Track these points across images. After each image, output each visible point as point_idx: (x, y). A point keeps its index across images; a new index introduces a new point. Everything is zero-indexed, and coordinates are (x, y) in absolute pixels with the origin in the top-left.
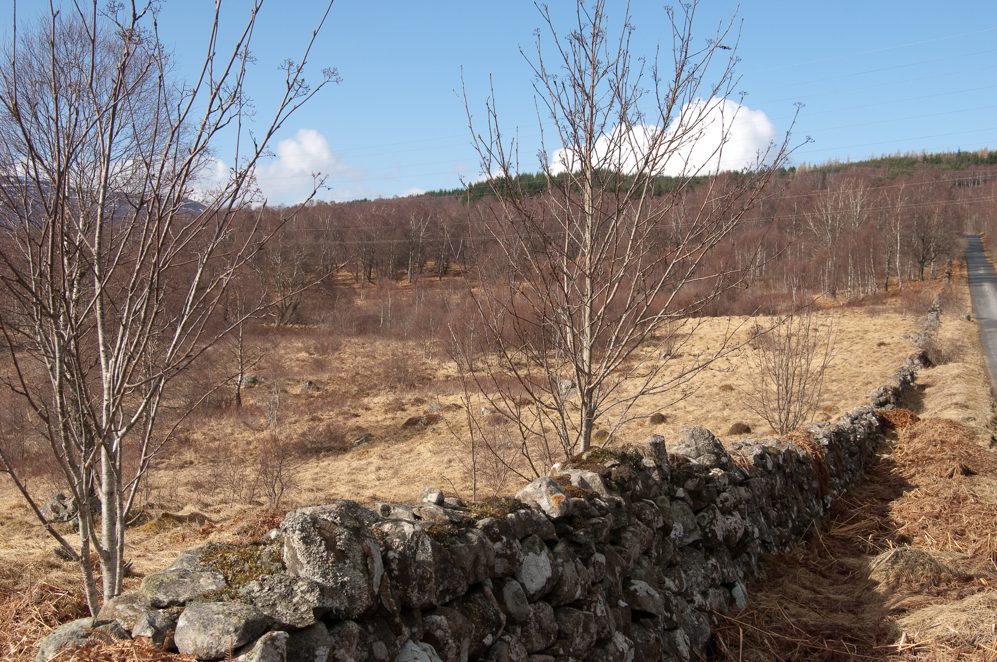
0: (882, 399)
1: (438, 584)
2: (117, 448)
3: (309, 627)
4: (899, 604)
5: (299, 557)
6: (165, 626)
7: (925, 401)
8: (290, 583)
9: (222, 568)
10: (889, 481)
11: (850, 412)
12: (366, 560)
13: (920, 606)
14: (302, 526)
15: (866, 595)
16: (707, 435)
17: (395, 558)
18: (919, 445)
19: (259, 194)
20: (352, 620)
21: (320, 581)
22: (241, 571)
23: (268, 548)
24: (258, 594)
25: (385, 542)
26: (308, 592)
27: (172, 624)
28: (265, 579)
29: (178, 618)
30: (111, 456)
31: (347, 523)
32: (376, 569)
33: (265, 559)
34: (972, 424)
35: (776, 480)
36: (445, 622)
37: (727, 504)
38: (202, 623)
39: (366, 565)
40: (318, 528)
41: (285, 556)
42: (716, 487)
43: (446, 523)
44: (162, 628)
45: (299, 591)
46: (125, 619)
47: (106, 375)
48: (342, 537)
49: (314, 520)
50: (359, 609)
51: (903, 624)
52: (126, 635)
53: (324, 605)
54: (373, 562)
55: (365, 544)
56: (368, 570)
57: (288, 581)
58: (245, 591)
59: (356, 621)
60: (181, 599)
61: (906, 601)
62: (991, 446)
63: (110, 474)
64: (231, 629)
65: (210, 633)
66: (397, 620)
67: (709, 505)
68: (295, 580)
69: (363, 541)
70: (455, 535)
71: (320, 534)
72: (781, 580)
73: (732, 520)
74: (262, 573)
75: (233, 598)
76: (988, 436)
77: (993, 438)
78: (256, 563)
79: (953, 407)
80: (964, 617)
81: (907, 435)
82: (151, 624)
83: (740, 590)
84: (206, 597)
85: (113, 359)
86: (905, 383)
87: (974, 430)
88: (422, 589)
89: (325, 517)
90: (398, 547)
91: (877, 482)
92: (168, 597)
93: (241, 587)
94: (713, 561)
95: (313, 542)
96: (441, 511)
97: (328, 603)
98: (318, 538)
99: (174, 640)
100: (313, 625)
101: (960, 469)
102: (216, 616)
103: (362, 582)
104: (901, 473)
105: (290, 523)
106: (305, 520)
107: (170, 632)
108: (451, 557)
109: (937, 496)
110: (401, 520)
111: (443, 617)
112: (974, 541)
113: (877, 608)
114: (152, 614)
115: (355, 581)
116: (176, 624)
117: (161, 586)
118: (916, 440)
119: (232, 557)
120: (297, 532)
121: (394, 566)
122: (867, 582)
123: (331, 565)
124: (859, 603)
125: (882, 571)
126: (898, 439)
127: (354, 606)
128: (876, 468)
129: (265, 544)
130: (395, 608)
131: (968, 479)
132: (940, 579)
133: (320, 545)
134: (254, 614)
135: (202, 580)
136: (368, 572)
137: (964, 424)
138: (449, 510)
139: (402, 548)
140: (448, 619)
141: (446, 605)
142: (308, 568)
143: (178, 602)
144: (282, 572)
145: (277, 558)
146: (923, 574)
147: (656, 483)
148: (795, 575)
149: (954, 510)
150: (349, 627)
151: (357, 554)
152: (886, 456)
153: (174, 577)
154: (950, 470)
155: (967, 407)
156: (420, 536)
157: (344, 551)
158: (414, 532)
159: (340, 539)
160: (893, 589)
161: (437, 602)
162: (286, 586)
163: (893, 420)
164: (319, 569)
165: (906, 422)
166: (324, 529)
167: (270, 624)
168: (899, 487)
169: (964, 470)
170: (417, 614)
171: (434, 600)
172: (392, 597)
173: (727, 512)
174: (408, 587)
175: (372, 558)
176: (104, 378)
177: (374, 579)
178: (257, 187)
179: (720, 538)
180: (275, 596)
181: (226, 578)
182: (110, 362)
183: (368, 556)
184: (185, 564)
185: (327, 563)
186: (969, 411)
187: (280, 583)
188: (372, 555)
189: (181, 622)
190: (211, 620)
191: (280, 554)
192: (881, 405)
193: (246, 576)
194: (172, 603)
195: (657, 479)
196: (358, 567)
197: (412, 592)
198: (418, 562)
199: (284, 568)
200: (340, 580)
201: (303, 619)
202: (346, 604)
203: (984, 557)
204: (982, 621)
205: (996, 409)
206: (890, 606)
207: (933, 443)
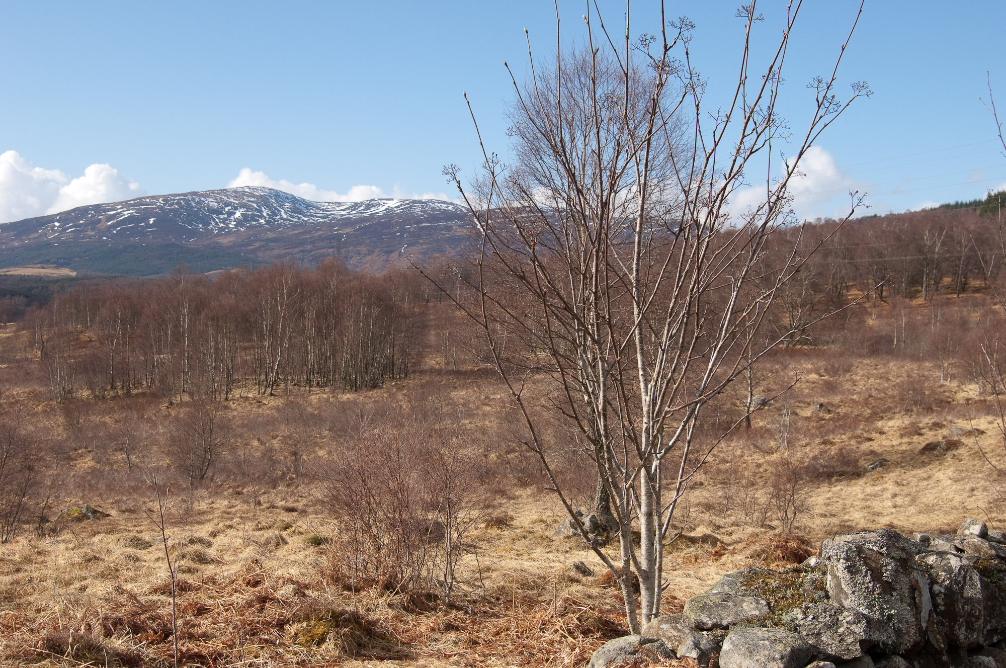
1: (986, 623)
2: (656, 470)
3: (855, 659)
5: (843, 586)
6: (709, 648)
8: (835, 612)
9: (765, 594)
12: (914, 594)
14: (847, 555)
17: (940, 592)
20: (899, 655)
21: (866, 612)
22: (783, 598)
23: (810, 576)
24: (802, 622)
25: (930, 575)
26: (854, 623)
27: (717, 647)
28: (809, 607)
29: (722, 641)
30: (650, 478)
31: (894, 554)
32: (924, 603)
33: (807, 586)
36: (994, 663)
38: (748, 648)
39: (914, 598)
40: (863, 558)
41: (828, 585)
43: (992, 557)
44: (707, 650)
45: (844, 621)
46: (669, 638)
47: (646, 399)
48: (889, 568)
49: (860, 550)
50: (906, 644)
52: (671, 654)
53: (871, 638)
54: (921, 595)
55: (912, 577)
56: (915, 604)
57: (833, 611)
58: (789, 618)
59: (902, 656)
60: (725, 623)
63: (649, 495)
64: (777, 656)
65: (756, 658)
66: (945, 658)
68: (841, 609)
69: (910, 573)
71: (866, 564)
74: (805, 601)
75: (776, 625)
78: (798, 590)
82: (697, 645)
84: (749, 622)
85: (653, 383)
88: (970, 627)
89: (871, 547)
90: (944, 581)
92: (711, 619)
93: (784, 614)
95: (858, 571)
96: (986, 544)
97: (875, 636)
98: (864, 568)
99: (718, 663)
100: (859, 658)
102: (762, 642)
103: (909, 616)
105: (834, 551)
106: (850, 548)
107: (715, 654)
108: (1000, 595)
110: (947, 553)
111: (991, 658)
114: (697, 635)
115: (902, 615)
116: (721, 647)
117: (704, 608)
119: (773, 583)
120: (842, 561)
121: (939, 600)
123: (877, 596)
127: (901, 641)
129: (806, 572)
130: (942, 646)
133: (866, 576)
134: (800, 642)
135: (744, 604)
136: (915, 606)
138: (994, 544)
139: (948, 582)
140: (996, 661)
142: (853, 599)
143: (721, 625)
144: (826, 601)
145: (820, 586)
150: (896, 663)
151: (903, 586)
153: (717, 600)
156: (967, 571)
157: (890, 583)
158: (961, 566)
159: (887, 570)
161: (985, 642)
162: (830, 616)
164: (865, 599)
166: (869, 559)
167: (815, 654)
170: (963, 653)
171: (981, 640)
172: (939, 634)
174: (955, 624)
175: (920, 592)
176: (643, 402)
177: (922, 614)
180: (820, 625)
181: (768, 604)
182: (649, 386)
183: (915, 590)
184: (726, 588)
185: (873, 594)
187: (825, 612)
188: (919, 588)
189: (726, 646)
190: (756, 646)
191: (822, 583)
193: (789, 603)
194: (716, 626)
196: (905, 600)
197: (959, 629)
198: (965, 598)
199: (827, 597)
200: (886, 612)
201: (849, 650)
202: (894, 638)
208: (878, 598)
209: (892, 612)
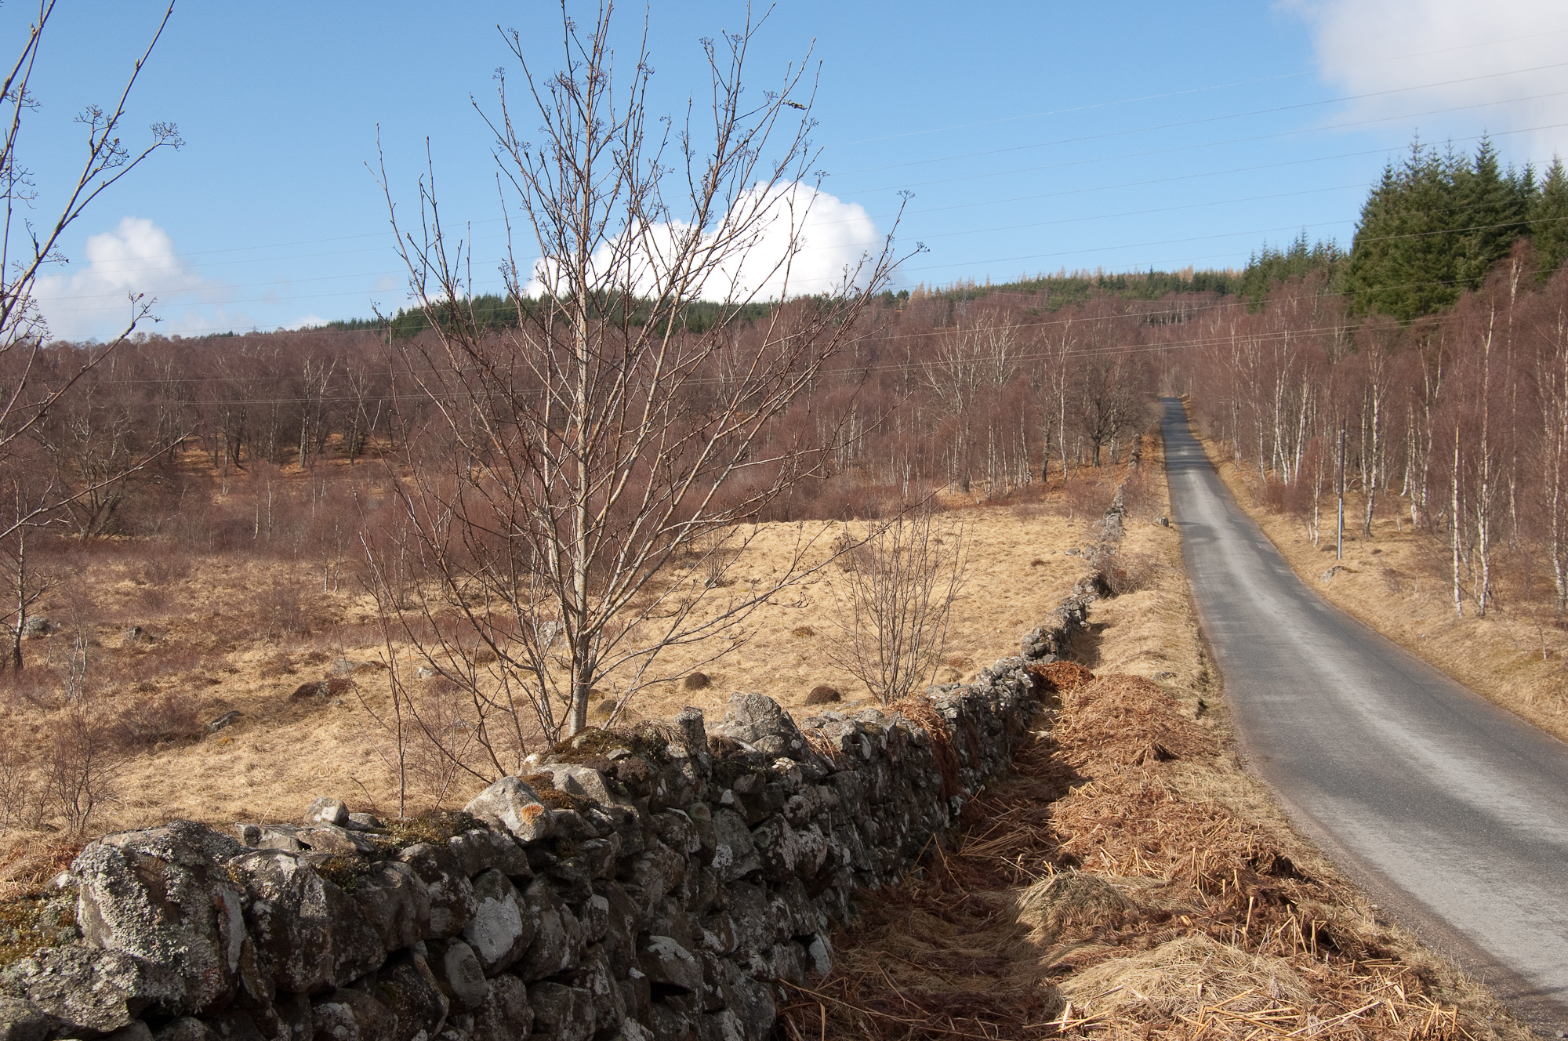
0: (1038, 646)
1: (337, 952)
3: (120, 1031)
4: (1062, 959)
5: (104, 916)
7: (1103, 649)
8: (89, 959)
10: (1048, 772)
11: (990, 668)
12: (217, 918)
13: (1093, 960)
14: (108, 866)
15: (1013, 947)
16: (769, 706)
17: (265, 913)
18: (1093, 717)
19: (42, 325)
20: (194, 1016)
21: (138, 954)
22: (5, 943)
23: (53, 903)
24: (34, 979)
25: (250, 888)
26: (119, 972)
28: (47, 955)
31: (182, 859)
32: (232, 932)
33: (46, 921)
34: (1171, 682)
35: (877, 775)
36: (350, 1013)
37: (801, 813)
39: (217, 926)
40: (135, 868)
41: (80, 916)
42: (783, 787)
43: (350, 854)
45: (103, 971)
48: (176, 881)
50: (204, 998)
51: (1068, 989)
53: (146, 994)
54: (227, 920)
55: (213, 892)
56: (219, 934)
57: (85, 958)
58: (13, 975)
59: (199, 1017)
61: (1071, 955)
62: (1198, 715)
67: (772, 815)
68: (97, 955)
69: (211, 887)
70: (364, 873)
71: (139, 878)
72: (885, 928)
73: (808, 837)
74: (42, 944)
76: (1194, 701)
77: (1201, 703)
78: (32, 928)
79: (1143, 657)
80: (1156, 975)
81: (1076, 701)
83: (821, 946)
86: (1072, 621)
87: (1174, 691)
88: (310, 962)
89: (148, 850)
90: (270, 895)
91: (1031, 774)
93: (5, 970)
94: (779, 902)
95: (127, 891)
96: (343, 834)
97: (153, 990)
98: (136, 885)
100: (127, 1027)
101: (1153, 752)
103: (209, 954)
104: (1066, 759)
105: (89, 861)
106: (114, 855)
108: (359, 909)
109: (1119, 792)
110: (276, 852)
111: (345, 1005)
112: (1173, 859)
113: (1029, 967)
115: (197, 953)
118: (1089, 709)
120: (100, 875)
121: (264, 925)
122: (1015, 926)
123: (157, 927)
124: (1003, 960)
125: (1037, 909)
126: (1062, 708)
127: (196, 994)
128: (1029, 752)
129: (47, 897)
130: (266, 994)
131: (1165, 766)
132: (1122, 919)
133: (139, 896)
134: (27, 1012)
136: (219, 938)
137: (1159, 683)
138: (356, 833)
139: (277, 896)
140: (354, 1008)
141: (351, 985)
142: (119, 934)
144: (76, 942)
145: (68, 918)
146: (1097, 912)
147: (689, 783)
148: (906, 921)
149: (1144, 813)
150: (188, 1028)
151: (200, 908)
152: (1043, 734)
154: (1138, 753)
155: (1163, 657)
156: (306, 877)
157: (178, 905)
158: (297, 871)
159: (172, 886)
160: (1053, 936)
161: (337, 981)
162: (81, 965)
163: (1055, 679)
164: (137, 934)
165: (1073, 682)
166: (145, 870)
167: (54, 1028)
168: (1064, 780)
169: (1159, 752)
170: (303, 1002)
171: (331, 979)
172: (261, 976)
173: (800, 825)
174: (288, 959)
175: (226, 915)
177: (230, 948)
178: (38, 313)
179: (790, 866)
180: (64, 982)
183: (219, 912)
185: (151, 925)
186: (1167, 663)
187: (72, 959)
188: (225, 909)
191: (72, 913)
192: (1037, 655)
193: (15, 951)
195: (690, 777)
196: (202, 929)
197: (294, 967)
198: (303, 919)
199: (79, 935)
200: (172, 951)
201: (110, 1017)
202: (183, 990)
203: (1187, 884)
204: (1183, 981)
205: (1206, 660)
206: (1049, 963)
207: (1114, 712)
208: (159, 929)
209: (182, 950)
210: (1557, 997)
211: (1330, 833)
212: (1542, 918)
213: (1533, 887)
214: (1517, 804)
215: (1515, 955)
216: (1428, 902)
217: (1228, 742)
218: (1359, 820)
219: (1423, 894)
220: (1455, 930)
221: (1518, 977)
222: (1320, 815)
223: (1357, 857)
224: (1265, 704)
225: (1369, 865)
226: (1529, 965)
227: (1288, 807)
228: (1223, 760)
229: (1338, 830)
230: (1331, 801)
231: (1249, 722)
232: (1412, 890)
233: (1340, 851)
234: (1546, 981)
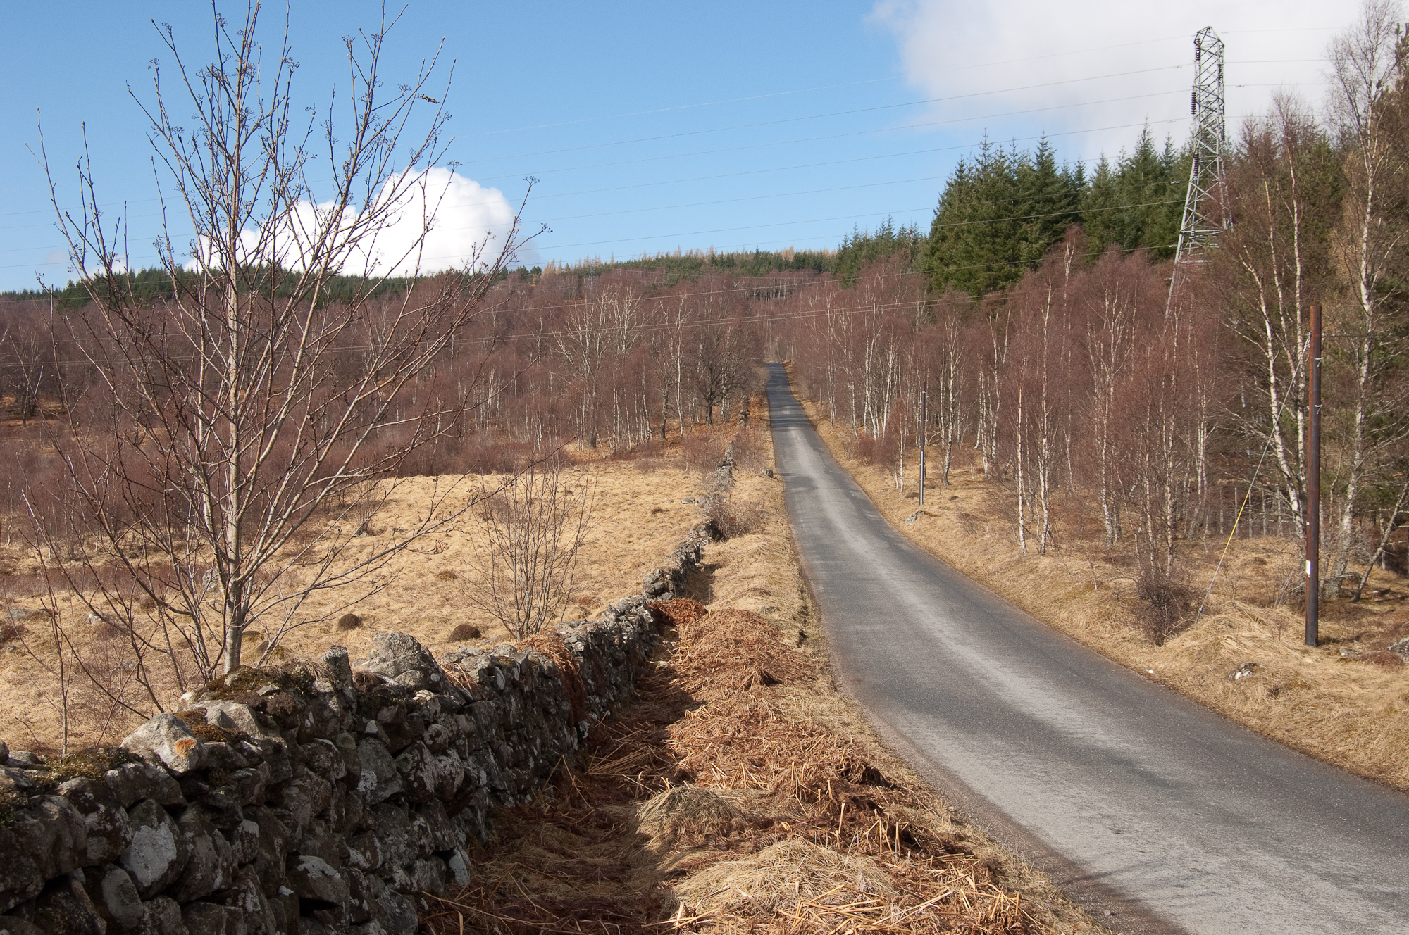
0: (657, 586)
4: (677, 864)
7: (715, 587)
10: (666, 697)
11: (615, 605)
13: (704, 864)
15: (634, 855)
16: (410, 644)
18: (707, 647)
34: (775, 615)
35: (510, 703)
37: (440, 740)
42: (423, 716)
43: (9, 789)
51: (682, 891)
61: (685, 860)
62: (799, 644)
67: (413, 742)
70: (23, 807)
72: (518, 842)
73: (446, 761)
76: (796, 632)
77: (802, 634)
79: (750, 593)
80: (759, 876)
81: (691, 634)
83: (460, 860)
86: (688, 563)
87: (778, 623)
91: (652, 699)
94: (421, 821)
96: (2, 771)
101: (759, 678)
104: (682, 685)
109: (729, 714)
112: (776, 772)
113: (648, 872)
118: (703, 640)
122: (635, 837)
124: (625, 867)
125: (655, 820)
126: (679, 640)
128: (649, 680)
131: (769, 690)
132: (730, 826)
137: (765, 616)
138: (15, 770)
141: (9, 912)
146: (708, 821)
147: (334, 715)
148: (538, 834)
149: (751, 732)
152: (662, 663)
154: (746, 679)
155: (768, 593)
160: (669, 844)
163: (673, 614)
165: (689, 617)
168: (680, 705)
169: (764, 677)
173: (438, 751)
179: (430, 788)
186: (771, 598)
192: (657, 593)
195: (336, 710)
203: (787, 794)
204: (783, 880)
205: (805, 595)
206: (665, 868)
207: (724, 643)
210: (1105, 880)
211: (914, 745)
212: (1093, 813)
213: (1086, 786)
214: (1073, 715)
215: (1070, 846)
216: (997, 803)
217: (825, 668)
218: (938, 733)
219: (993, 796)
220: (1020, 827)
221: (1072, 865)
222: (903, 729)
223: (936, 765)
224: (857, 633)
225: (947, 772)
226: (1081, 854)
227: (877, 723)
228: (821, 684)
229: (920, 742)
230: (914, 718)
231: (844, 649)
232: (984, 792)
233: (922, 761)
234: (1096, 867)
